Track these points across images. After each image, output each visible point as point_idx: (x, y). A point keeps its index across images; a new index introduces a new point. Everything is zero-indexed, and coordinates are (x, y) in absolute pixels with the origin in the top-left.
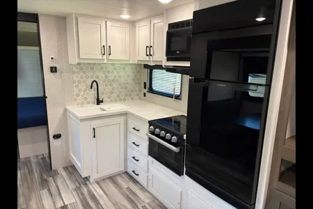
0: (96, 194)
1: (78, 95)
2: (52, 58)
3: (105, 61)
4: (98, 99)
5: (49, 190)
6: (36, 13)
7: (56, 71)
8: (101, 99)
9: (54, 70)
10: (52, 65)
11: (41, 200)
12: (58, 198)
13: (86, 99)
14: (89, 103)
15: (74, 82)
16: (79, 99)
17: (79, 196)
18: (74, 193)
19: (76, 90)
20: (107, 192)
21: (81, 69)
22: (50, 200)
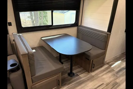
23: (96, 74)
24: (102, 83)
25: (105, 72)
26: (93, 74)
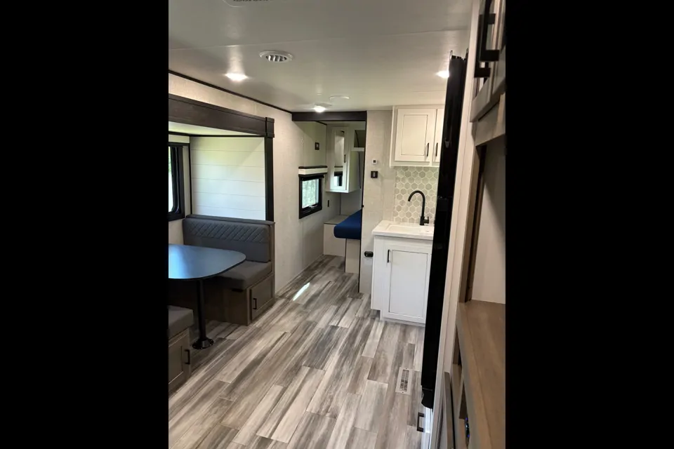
0: (372, 332)
1: (399, 209)
2: (374, 161)
3: (430, 165)
4: (422, 217)
5: (339, 308)
6: (364, 110)
7: (376, 177)
8: (426, 218)
9: (375, 175)
10: (374, 170)
11: (325, 312)
12: (339, 317)
13: (409, 215)
14: (412, 221)
15: (396, 191)
16: (400, 214)
17: (357, 324)
18: (355, 322)
19: (398, 202)
20: (385, 336)
21: (408, 175)
22: (330, 317)
23: (264, 324)
24: (283, 333)
25: (281, 314)
26: (258, 324)
